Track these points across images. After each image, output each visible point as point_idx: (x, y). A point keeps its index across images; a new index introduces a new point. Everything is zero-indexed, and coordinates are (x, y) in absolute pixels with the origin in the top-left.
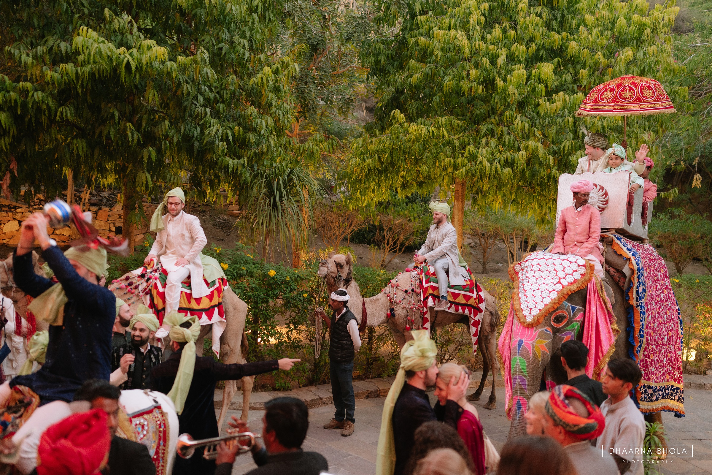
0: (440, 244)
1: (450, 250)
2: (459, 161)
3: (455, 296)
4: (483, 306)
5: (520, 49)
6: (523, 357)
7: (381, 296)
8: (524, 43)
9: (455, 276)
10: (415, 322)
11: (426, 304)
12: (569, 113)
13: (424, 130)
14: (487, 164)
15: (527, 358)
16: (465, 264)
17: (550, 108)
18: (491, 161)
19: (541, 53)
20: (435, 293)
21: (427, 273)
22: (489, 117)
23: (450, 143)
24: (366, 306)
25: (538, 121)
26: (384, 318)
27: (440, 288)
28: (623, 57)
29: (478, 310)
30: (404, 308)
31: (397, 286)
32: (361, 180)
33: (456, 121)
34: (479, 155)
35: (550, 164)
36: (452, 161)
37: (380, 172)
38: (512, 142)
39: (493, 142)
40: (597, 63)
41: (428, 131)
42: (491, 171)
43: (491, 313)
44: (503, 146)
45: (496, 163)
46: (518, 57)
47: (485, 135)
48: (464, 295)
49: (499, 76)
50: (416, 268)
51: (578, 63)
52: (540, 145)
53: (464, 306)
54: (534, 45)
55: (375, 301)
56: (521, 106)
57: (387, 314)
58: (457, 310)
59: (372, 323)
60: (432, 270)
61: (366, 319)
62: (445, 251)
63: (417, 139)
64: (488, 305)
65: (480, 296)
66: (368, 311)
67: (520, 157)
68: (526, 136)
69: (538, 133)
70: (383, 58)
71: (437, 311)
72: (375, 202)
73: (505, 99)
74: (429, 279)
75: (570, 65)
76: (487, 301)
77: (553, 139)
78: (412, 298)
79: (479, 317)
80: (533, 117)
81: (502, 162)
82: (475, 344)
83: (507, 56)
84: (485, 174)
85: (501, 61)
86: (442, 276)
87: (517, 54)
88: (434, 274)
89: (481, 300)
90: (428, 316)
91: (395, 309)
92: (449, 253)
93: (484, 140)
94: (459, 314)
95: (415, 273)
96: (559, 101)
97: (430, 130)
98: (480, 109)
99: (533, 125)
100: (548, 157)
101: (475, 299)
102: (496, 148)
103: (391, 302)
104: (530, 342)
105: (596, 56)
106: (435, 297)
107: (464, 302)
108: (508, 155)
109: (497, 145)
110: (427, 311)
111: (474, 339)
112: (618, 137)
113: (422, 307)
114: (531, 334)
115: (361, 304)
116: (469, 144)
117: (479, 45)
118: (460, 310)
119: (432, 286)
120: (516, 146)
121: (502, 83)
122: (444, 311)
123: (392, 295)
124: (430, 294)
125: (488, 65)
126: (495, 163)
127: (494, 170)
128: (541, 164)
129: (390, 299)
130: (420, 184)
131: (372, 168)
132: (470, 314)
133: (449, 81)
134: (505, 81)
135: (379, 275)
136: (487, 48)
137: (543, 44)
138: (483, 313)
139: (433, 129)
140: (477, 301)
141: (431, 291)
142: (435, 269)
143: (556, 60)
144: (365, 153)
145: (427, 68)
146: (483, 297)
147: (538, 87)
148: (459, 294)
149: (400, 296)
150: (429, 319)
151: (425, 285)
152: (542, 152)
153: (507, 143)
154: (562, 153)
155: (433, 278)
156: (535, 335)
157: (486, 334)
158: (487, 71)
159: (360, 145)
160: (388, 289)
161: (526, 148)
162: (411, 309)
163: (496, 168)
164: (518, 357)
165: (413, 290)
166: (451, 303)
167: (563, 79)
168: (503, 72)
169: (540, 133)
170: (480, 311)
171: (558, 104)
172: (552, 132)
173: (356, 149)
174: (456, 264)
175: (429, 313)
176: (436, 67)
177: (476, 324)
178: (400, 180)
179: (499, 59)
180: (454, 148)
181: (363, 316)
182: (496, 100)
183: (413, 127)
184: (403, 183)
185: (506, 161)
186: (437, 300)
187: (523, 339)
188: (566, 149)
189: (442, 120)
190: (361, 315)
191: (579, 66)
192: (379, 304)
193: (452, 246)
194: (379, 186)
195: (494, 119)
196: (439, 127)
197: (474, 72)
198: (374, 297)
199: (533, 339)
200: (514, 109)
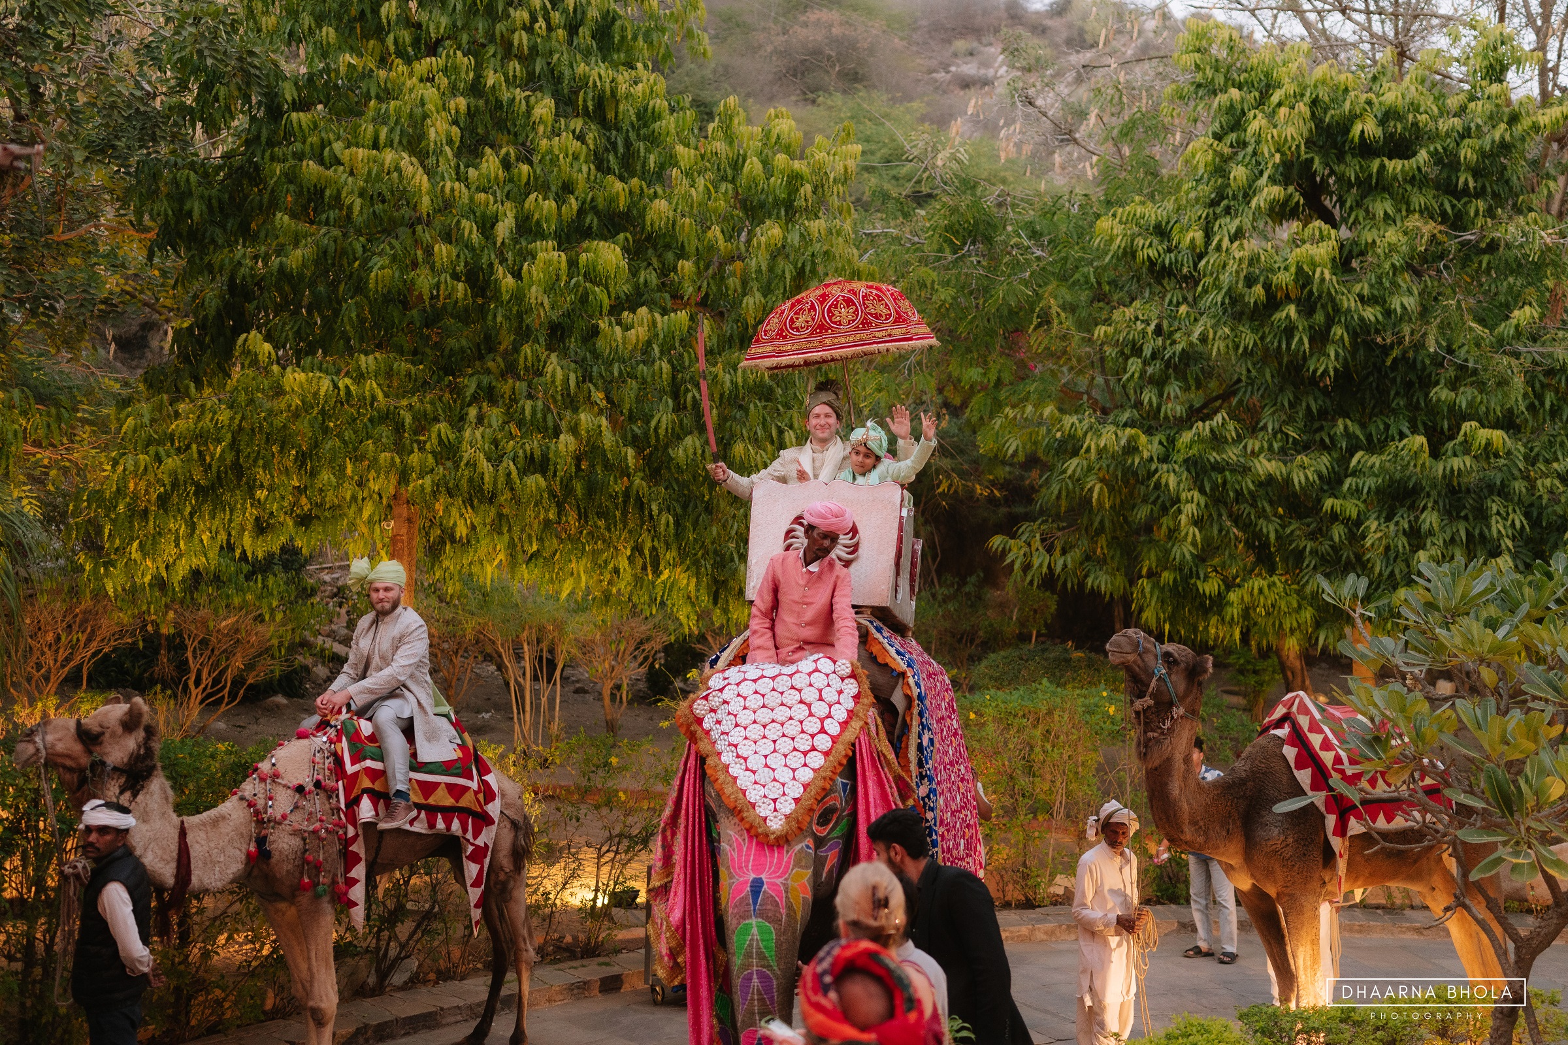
0: (386, 661)
1: (412, 676)
2: (415, 459)
3: (427, 789)
4: (494, 809)
5: (544, 207)
6: (767, 919)
7: (231, 808)
8: (551, 195)
9: (429, 740)
10: (327, 866)
11: (352, 818)
12: (662, 352)
13: (325, 384)
14: (485, 466)
15: (775, 920)
16: (447, 708)
17: (624, 343)
18: (495, 459)
19: (588, 220)
20: (377, 786)
21: (355, 737)
22: (481, 358)
23: (387, 417)
24: (190, 839)
25: (595, 369)
26: (241, 866)
27: (389, 773)
28: (763, 239)
29: (484, 820)
30: (296, 833)
31: (276, 776)
32: (146, 512)
33: (403, 366)
34: (465, 445)
35: (627, 467)
36: (398, 460)
37: (202, 492)
38: (539, 415)
39: (495, 414)
40: (711, 248)
41: (336, 386)
42: (495, 483)
43: (514, 824)
44: (520, 424)
45: (508, 463)
46: (538, 223)
47: (475, 399)
48: (448, 786)
49: (501, 263)
50: (323, 725)
51: (668, 247)
52: (604, 422)
53: (448, 813)
54: (573, 201)
55: (215, 822)
56: (557, 334)
57: (249, 855)
58: (432, 824)
59: (206, 881)
60: (366, 728)
61: (189, 873)
62: (402, 678)
63: (307, 406)
64: (506, 805)
65: (486, 783)
66: (197, 851)
67: (561, 447)
68: (572, 403)
69: (598, 396)
70: (197, 207)
71: (383, 832)
72: (182, 570)
73: (520, 316)
74: (360, 751)
75: (650, 251)
76: (503, 796)
77: (630, 410)
78: (317, 804)
79: (486, 837)
80: (584, 359)
81: (521, 460)
82: (476, 906)
83: (516, 218)
84: (481, 490)
85: (504, 229)
86: (395, 742)
87: (536, 216)
88: (373, 738)
89: (490, 795)
90: (358, 848)
91: (271, 838)
92: (410, 684)
93: (473, 412)
94: (438, 835)
95: (321, 739)
96: (642, 325)
97: (341, 385)
98: (461, 339)
99: (586, 377)
100: (624, 450)
101: (476, 793)
102: (502, 429)
103: (260, 819)
104: (779, 881)
105: (710, 234)
106: (377, 797)
107: (449, 801)
108: (534, 444)
109: (506, 423)
110: (357, 835)
111: (474, 894)
112: (765, 407)
113: (344, 827)
114: (780, 859)
115: (175, 834)
116: (436, 420)
117: (452, 190)
118: (440, 825)
119: (368, 770)
120: (550, 424)
121: (510, 280)
122: (399, 831)
123: (260, 803)
124: (366, 791)
125: (474, 236)
126: (504, 464)
127: (502, 479)
128: (608, 466)
129: (257, 813)
130: (304, 521)
131: (181, 478)
132: (465, 830)
133: (382, 268)
134: (517, 275)
135: (213, 756)
136: (471, 199)
137: (592, 200)
138: (494, 827)
139: (348, 381)
140: (481, 797)
141: (366, 783)
142: (376, 727)
143: (621, 236)
144: (160, 443)
145: (323, 235)
146: (495, 787)
147: (594, 293)
148: (437, 784)
149: (283, 802)
150: (363, 855)
151: (350, 769)
152: (608, 439)
153: (528, 416)
154: (653, 442)
155: (370, 747)
156: (788, 862)
157: (502, 877)
158: (473, 249)
159: (146, 420)
160: (249, 787)
161: (574, 430)
162: (315, 832)
163: (509, 475)
164: (753, 921)
165: (318, 784)
166: (419, 807)
167: (642, 280)
168: (510, 256)
169: (601, 395)
170: (489, 821)
171: (640, 333)
172: (629, 393)
173: (135, 431)
174: (428, 709)
175: (361, 839)
176: (345, 235)
177: (478, 855)
178: (251, 513)
179: (500, 224)
180: (399, 428)
181: (178, 867)
182: (499, 319)
183: (295, 378)
184: (257, 519)
185: (530, 459)
186: (381, 803)
187: (763, 876)
188: (662, 432)
189: (367, 361)
190: (174, 865)
191: (670, 256)
192: (226, 828)
193: (419, 665)
194: (193, 527)
195: (494, 363)
196: (360, 377)
197: (442, 251)
198: (213, 813)
199: (784, 873)
200: (542, 340)
